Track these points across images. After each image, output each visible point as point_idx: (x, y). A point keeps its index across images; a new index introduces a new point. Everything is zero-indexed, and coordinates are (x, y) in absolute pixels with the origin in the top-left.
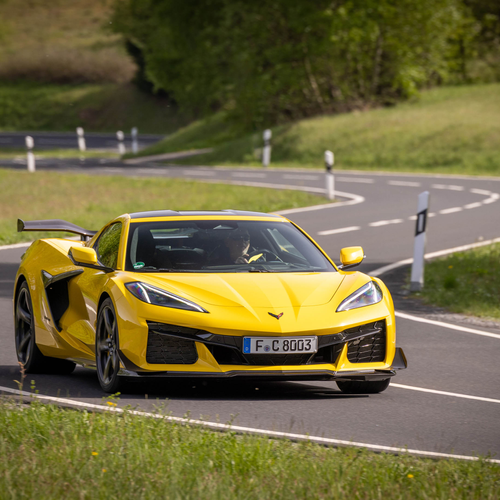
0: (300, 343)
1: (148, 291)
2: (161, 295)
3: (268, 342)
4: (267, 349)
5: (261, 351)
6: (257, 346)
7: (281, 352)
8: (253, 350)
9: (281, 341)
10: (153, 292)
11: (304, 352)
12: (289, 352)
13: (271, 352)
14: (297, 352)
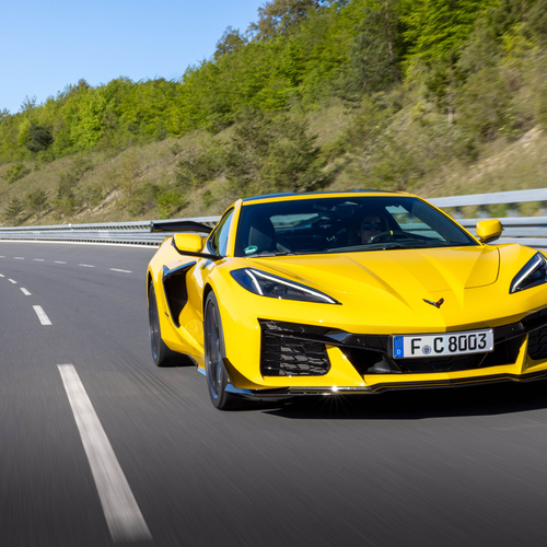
0: (473, 339)
1: (258, 278)
2: (277, 284)
3: (428, 341)
4: (427, 350)
5: (419, 353)
6: (413, 348)
7: (446, 352)
8: (407, 354)
9: (446, 338)
10: (265, 280)
11: (478, 350)
12: (458, 352)
13: (433, 353)
14: (468, 351)
